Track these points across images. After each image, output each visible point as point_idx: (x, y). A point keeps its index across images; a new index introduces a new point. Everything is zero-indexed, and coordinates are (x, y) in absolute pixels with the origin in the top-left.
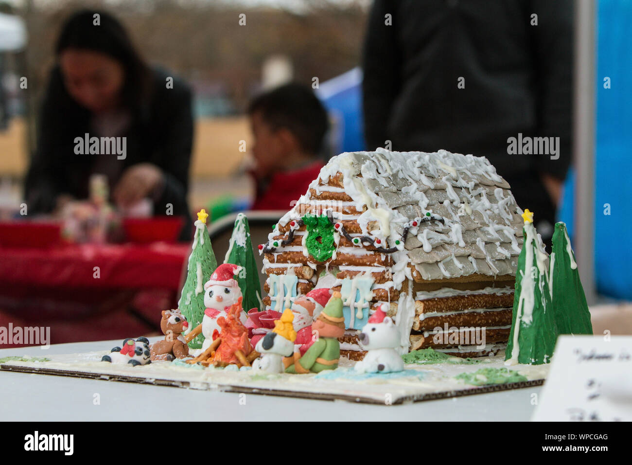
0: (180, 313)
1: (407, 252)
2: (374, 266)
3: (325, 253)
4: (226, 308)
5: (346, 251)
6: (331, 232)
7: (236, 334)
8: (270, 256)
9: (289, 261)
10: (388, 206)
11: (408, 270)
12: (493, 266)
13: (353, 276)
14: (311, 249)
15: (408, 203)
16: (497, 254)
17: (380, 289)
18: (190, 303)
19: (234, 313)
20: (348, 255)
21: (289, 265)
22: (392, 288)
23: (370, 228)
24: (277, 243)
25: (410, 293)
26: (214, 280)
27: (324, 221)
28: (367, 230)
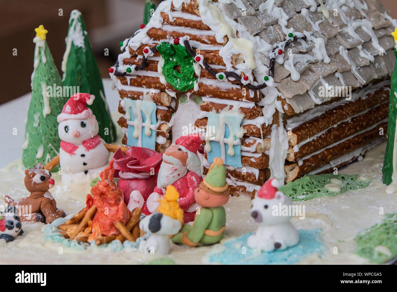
0: (43, 168)
1: (276, 85)
2: (242, 101)
3: (185, 84)
4: (84, 142)
5: (208, 82)
6: (190, 62)
7: (113, 202)
8: (122, 78)
9: (144, 86)
10: (248, 34)
11: (278, 104)
12: (360, 76)
13: (220, 110)
14: (169, 78)
15: (268, 25)
16: (361, 60)
17: (251, 125)
18: (39, 125)
19: (106, 178)
20: (212, 88)
21: (144, 90)
22: (264, 124)
23: (234, 62)
24: (129, 68)
25: (281, 124)
26: (67, 113)
27: (182, 52)
28: (232, 65)
